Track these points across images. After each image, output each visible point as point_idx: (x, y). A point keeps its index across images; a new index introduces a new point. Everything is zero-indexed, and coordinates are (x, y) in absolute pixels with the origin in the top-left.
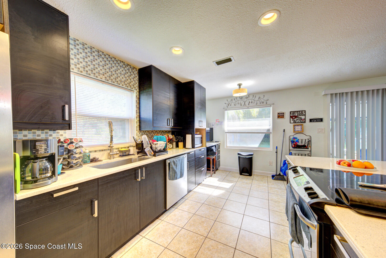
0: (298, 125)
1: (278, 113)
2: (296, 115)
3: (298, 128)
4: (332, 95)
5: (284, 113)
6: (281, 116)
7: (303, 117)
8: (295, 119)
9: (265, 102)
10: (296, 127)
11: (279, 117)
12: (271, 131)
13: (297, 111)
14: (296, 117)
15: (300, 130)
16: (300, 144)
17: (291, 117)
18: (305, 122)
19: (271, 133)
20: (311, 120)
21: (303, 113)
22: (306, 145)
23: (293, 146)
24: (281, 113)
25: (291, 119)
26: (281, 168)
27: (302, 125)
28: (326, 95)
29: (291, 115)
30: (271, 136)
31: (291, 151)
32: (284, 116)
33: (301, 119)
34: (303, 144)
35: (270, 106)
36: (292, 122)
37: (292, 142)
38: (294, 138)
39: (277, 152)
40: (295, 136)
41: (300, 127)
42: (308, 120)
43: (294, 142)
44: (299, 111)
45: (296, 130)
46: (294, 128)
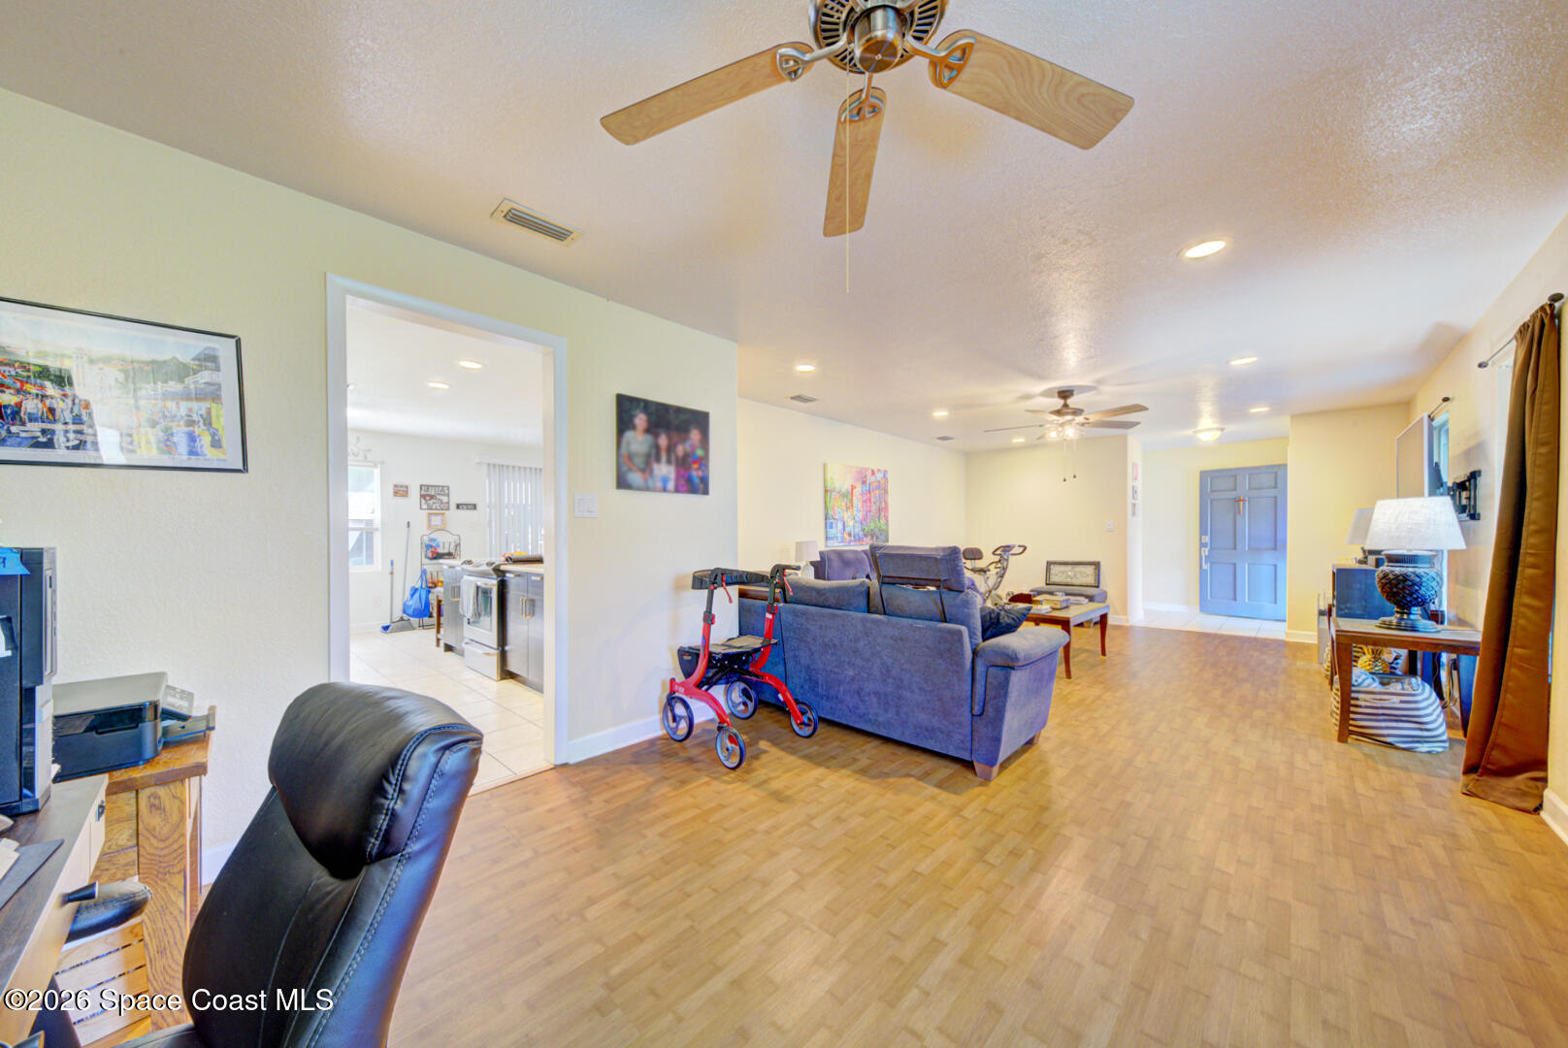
0: (436, 514)
1: (396, 486)
2: (433, 493)
3: (436, 521)
4: (489, 464)
5: (407, 487)
6: (401, 491)
7: (445, 499)
8: (431, 502)
9: (361, 454)
10: (433, 518)
11: (396, 493)
12: (377, 523)
13: (435, 486)
14: (432, 497)
15: (439, 523)
16: (440, 551)
17: (423, 496)
18: (448, 509)
19: (377, 529)
20: (458, 506)
21: (444, 490)
22: (452, 551)
23: (430, 555)
24: (402, 486)
25: (423, 501)
26: (404, 604)
27: (443, 514)
28: (479, 463)
29: (423, 493)
30: (377, 538)
31: (425, 567)
32: (407, 492)
33: (442, 503)
34: (446, 551)
35: (376, 466)
36: (425, 506)
37: (428, 547)
38: (432, 540)
39: (392, 573)
40: (432, 536)
41: (439, 518)
42: (453, 506)
43: (431, 546)
44: (438, 486)
45: (433, 523)
46: (429, 521)
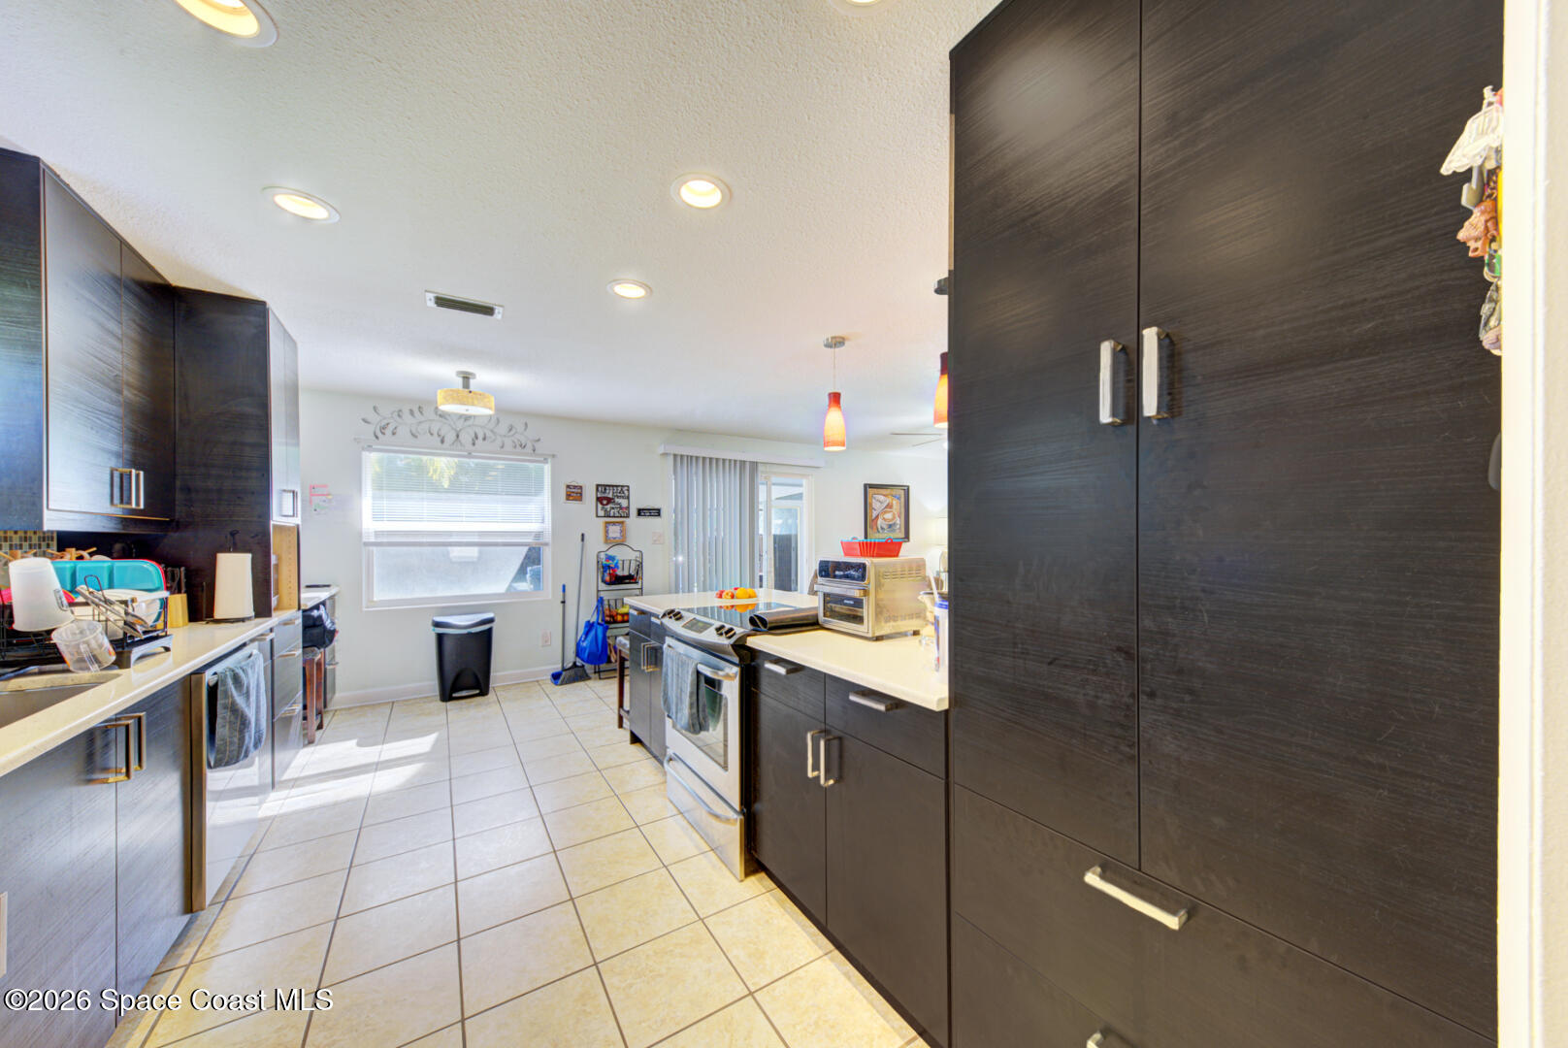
0: (614, 523)
1: (568, 487)
2: (610, 496)
3: (614, 531)
4: (675, 456)
5: (581, 487)
6: (574, 493)
7: (624, 503)
8: (608, 507)
9: (529, 445)
10: (611, 528)
11: (569, 497)
12: (548, 538)
13: (613, 486)
14: (609, 500)
15: (618, 535)
16: (619, 573)
17: (599, 500)
18: (628, 516)
19: (546, 544)
20: (640, 512)
21: (623, 491)
22: (633, 572)
23: (607, 578)
24: (575, 487)
25: (600, 506)
26: (578, 645)
27: (622, 523)
28: (665, 455)
29: (599, 495)
30: (547, 555)
31: (602, 594)
32: (581, 494)
33: (621, 508)
34: (626, 573)
35: (545, 461)
36: (601, 513)
37: (606, 567)
38: (609, 558)
39: (563, 602)
40: (611, 553)
41: (617, 528)
42: (633, 512)
43: (609, 567)
44: (617, 486)
45: (611, 535)
46: (607, 532)
